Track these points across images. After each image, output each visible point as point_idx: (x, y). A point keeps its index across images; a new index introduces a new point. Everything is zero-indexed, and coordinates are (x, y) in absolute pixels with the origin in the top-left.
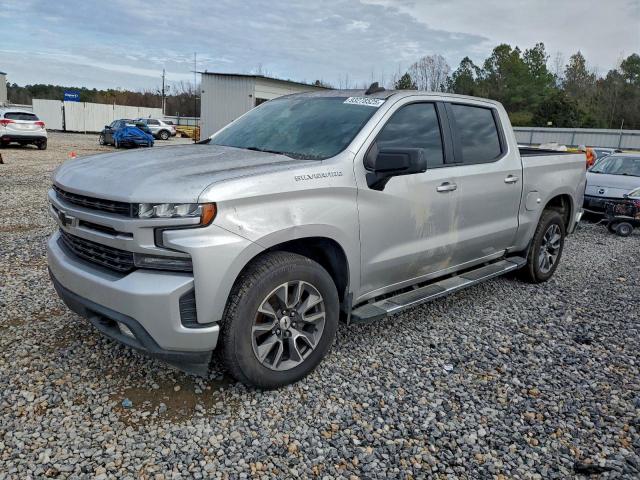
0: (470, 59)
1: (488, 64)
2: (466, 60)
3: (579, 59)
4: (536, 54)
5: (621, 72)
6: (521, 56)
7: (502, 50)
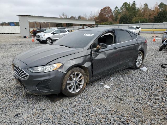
0: (117, 7)
1: (121, 8)
2: (116, 7)
3: (146, 5)
4: (134, 4)
5: (158, 8)
6: (131, 5)
7: (125, 4)
